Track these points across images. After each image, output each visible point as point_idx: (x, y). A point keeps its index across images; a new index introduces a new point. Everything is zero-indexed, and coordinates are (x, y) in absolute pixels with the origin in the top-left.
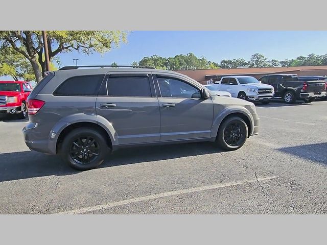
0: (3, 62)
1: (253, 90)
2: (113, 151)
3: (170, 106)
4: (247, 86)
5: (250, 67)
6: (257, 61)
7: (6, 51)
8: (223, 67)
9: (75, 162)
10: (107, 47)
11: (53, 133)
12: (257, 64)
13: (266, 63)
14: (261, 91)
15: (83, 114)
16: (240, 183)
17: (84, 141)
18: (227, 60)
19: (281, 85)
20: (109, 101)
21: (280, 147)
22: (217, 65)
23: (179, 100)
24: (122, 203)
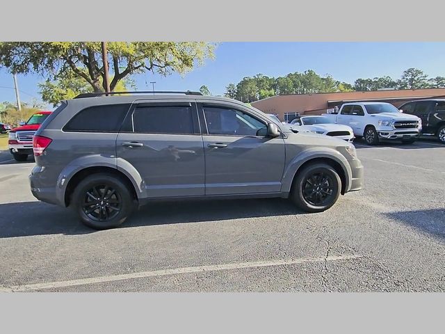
0: (68, 87)
1: (387, 123)
2: (140, 205)
3: (219, 147)
4: (378, 117)
5: (400, 89)
6: (412, 80)
7: (67, 74)
8: (358, 89)
9: (88, 218)
10: (188, 65)
11: (64, 178)
12: (412, 85)
13: (426, 82)
14: (399, 124)
15: (99, 155)
16: (298, 261)
17: (103, 190)
18: (365, 78)
19: (435, 115)
20: (135, 139)
21: (392, 210)
22: (348, 86)
23: (233, 139)
24: (121, 277)
